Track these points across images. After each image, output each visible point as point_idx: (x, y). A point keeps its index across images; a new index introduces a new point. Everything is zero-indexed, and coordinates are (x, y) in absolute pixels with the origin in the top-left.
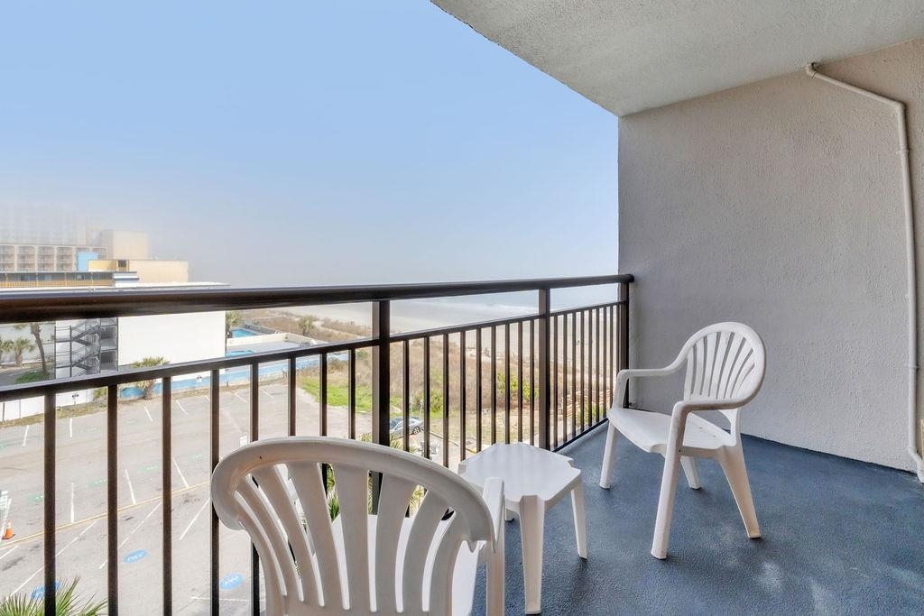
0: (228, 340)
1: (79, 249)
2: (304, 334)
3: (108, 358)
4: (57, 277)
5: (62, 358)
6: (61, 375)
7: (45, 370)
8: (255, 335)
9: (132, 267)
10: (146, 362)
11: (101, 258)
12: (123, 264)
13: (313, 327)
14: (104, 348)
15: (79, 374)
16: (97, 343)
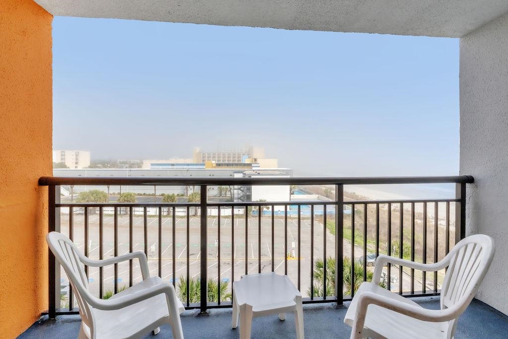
0: (292, 196)
1: (243, 154)
2: (327, 197)
3: (249, 197)
4: (237, 165)
5: (236, 196)
6: (236, 201)
7: (232, 199)
8: (304, 194)
9: (259, 161)
10: (260, 201)
11: (249, 157)
12: (255, 160)
13: (332, 193)
14: (247, 193)
15: (240, 202)
16: (245, 191)
